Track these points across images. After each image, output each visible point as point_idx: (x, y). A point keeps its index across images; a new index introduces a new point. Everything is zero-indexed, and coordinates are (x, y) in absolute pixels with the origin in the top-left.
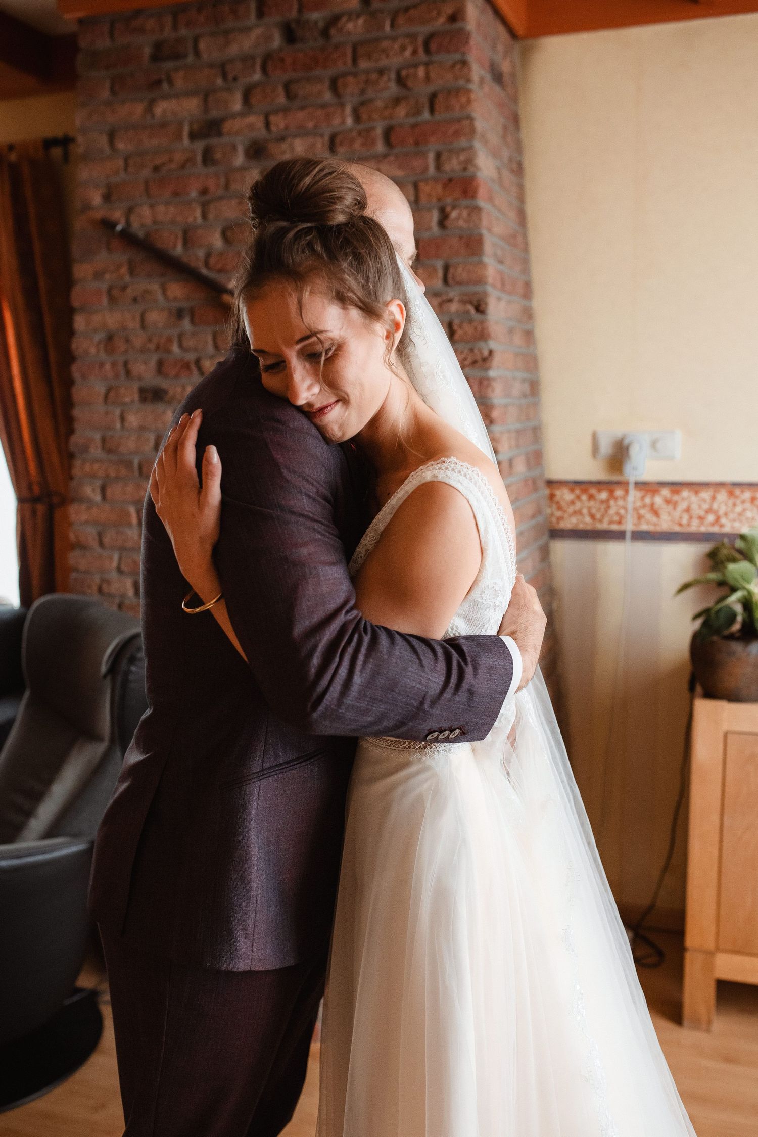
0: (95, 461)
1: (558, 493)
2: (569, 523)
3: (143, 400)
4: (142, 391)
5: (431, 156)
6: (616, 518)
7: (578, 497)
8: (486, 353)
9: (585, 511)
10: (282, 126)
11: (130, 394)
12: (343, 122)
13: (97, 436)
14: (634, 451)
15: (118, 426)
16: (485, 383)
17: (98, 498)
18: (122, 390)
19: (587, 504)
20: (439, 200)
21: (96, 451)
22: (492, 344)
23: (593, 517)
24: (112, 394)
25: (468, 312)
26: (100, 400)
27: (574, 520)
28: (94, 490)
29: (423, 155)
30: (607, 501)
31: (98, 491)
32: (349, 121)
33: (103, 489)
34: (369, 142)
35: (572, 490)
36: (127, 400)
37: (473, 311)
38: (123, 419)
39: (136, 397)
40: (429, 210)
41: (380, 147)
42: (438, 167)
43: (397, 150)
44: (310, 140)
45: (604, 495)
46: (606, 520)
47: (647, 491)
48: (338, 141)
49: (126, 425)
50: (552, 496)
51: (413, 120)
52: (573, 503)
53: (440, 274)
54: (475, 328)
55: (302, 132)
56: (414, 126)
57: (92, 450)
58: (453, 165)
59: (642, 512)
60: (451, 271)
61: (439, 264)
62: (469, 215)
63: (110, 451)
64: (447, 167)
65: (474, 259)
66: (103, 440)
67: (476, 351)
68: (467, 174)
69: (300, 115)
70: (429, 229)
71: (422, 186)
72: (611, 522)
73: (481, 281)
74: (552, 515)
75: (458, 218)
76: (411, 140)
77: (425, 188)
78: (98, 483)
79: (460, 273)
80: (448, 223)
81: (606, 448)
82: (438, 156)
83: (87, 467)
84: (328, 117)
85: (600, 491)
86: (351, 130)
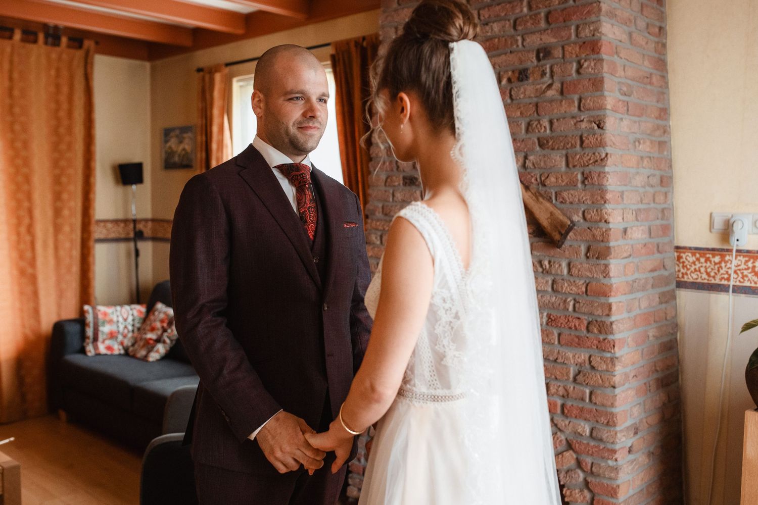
0: (378, 220)
1: (684, 256)
2: (691, 278)
3: (405, 184)
4: (404, 178)
5: (573, 28)
6: (726, 276)
7: (698, 259)
8: (603, 155)
9: (703, 270)
10: (487, 16)
11: (398, 181)
12: (522, 11)
13: (380, 205)
14: (737, 228)
15: (391, 199)
16: (602, 175)
17: (378, 242)
18: (394, 178)
19: (704, 265)
20: (577, 56)
21: (379, 214)
22: (608, 149)
23: (708, 274)
24: (389, 180)
25: (593, 129)
26: (383, 184)
27: (694, 276)
28: (376, 238)
29: (569, 28)
30: (720, 263)
31: (379, 238)
32: (525, 10)
33: (381, 237)
34: (536, 21)
35: (694, 254)
36: (396, 184)
37: (596, 127)
38: (393, 196)
39: (401, 182)
40: (571, 63)
41: (543, 24)
42: (577, 36)
43: (553, 26)
44: (503, 22)
45: (717, 259)
46: (718, 277)
47: (750, 257)
48: (518, 22)
49: (395, 199)
50: (679, 258)
51: (563, 6)
52: (694, 263)
53: (576, 104)
54: (597, 139)
55: (498, 19)
56: (563, 10)
57: (377, 214)
58: (586, 33)
59: (745, 272)
60: (583, 101)
61: (576, 98)
62: (595, 65)
63: (386, 215)
64: (582, 35)
65: (598, 93)
66: (383, 207)
67: (597, 154)
68: (595, 37)
69: (497, 8)
70: (570, 75)
71: (566, 48)
72: (721, 279)
73: (602, 108)
74: (679, 271)
75: (588, 67)
76: (561, 19)
77: (568, 49)
78: (379, 233)
79: (589, 103)
80: (582, 71)
81: (718, 225)
82: (577, 27)
83: (374, 224)
84: (513, 8)
85: (714, 256)
86: (526, 16)
